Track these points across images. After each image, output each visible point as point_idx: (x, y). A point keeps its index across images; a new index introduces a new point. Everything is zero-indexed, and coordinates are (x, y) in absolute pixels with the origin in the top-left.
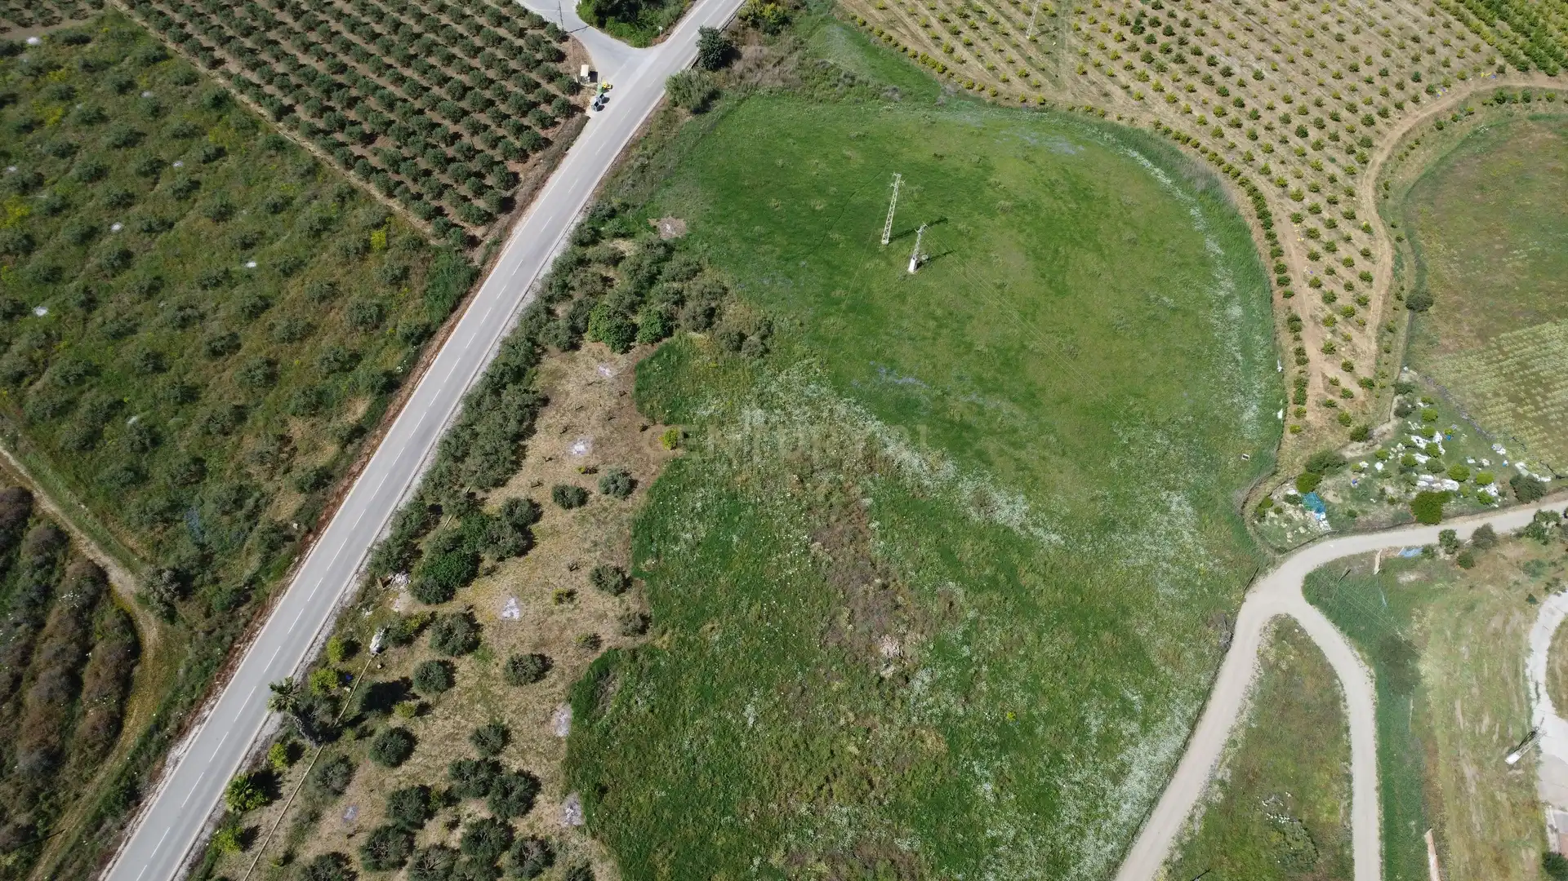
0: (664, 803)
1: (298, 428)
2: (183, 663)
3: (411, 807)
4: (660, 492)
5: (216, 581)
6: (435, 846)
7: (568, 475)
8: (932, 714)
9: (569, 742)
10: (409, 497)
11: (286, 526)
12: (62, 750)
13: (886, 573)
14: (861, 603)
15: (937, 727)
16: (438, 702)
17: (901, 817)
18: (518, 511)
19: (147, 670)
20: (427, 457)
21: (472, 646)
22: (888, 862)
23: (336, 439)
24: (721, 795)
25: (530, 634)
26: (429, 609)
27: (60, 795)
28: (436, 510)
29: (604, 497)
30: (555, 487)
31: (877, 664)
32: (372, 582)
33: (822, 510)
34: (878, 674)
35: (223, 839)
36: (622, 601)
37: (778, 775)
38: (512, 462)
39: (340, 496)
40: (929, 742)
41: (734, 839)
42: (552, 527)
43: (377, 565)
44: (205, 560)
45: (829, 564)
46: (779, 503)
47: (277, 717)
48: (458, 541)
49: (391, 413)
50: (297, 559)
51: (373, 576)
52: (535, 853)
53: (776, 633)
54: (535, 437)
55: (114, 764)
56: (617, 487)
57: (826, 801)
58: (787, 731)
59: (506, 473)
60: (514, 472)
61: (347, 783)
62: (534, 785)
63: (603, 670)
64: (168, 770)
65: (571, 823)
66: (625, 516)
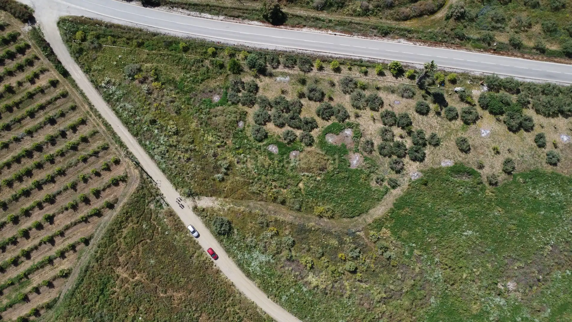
0: (426, 207)
1: (537, 29)
2: (432, 29)
3: (404, 121)
4: (555, 177)
5: (465, 27)
6: (393, 133)
7: (550, 137)
8: (487, 307)
9: (440, 168)
10: (520, 80)
11: (494, 41)
12: (394, 7)
13: (546, 281)
14: (527, 271)
15: (482, 309)
16: (442, 118)
17: (442, 298)
18: (527, 122)
19: (427, 19)
20: (540, 80)
21: (466, 123)
22: (425, 295)
23: (536, 44)
24: (434, 228)
25: (477, 142)
26: (476, 102)
27: (380, 13)
28: (518, 92)
29: (545, 154)
30: (543, 134)
31: (503, 281)
32: (481, 79)
33: (568, 248)
34: (498, 282)
35: (379, 66)
36: (501, 173)
37: (447, 248)
38: (549, 114)
39: (512, 55)
40: (475, 306)
41: (420, 235)
42: (525, 138)
43: (488, 78)
44: (472, 20)
45: (542, 255)
46: (566, 228)
47: (422, 67)
48: (508, 104)
49: (556, 60)
50: (482, 50)
51: (484, 79)
52: (399, 167)
53: (505, 237)
54: (565, 119)
55: (394, 24)
56: (551, 159)
57: (442, 268)
58: (465, 248)
59: (543, 113)
60: (545, 115)
61: (407, 98)
62: (422, 160)
63: (471, 173)
64: (396, 41)
65: (412, 176)
66: (539, 165)
